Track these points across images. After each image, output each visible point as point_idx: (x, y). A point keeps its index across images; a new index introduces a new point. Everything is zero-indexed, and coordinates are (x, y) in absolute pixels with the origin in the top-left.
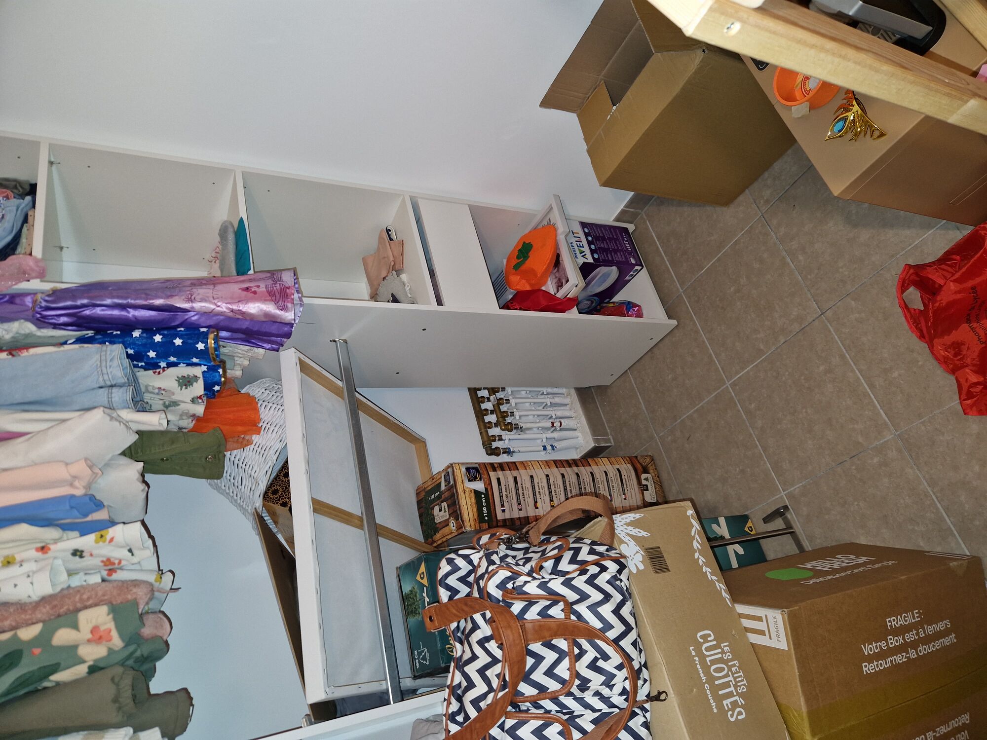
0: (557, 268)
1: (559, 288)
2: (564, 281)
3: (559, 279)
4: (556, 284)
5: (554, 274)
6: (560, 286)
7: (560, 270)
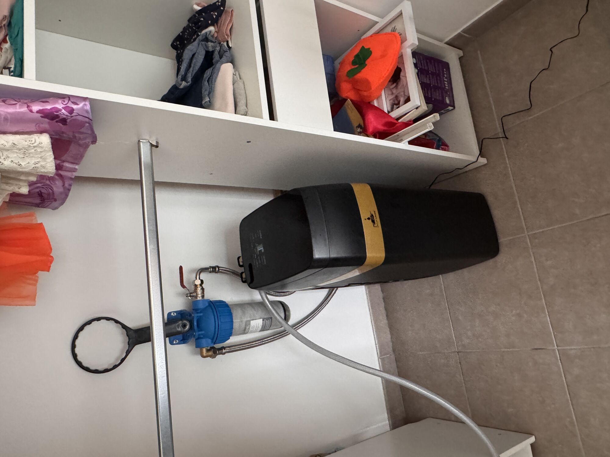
0: (395, 85)
1: (395, 106)
2: (402, 100)
3: (397, 97)
4: (391, 101)
5: (391, 90)
6: (396, 104)
7: (399, 87)
